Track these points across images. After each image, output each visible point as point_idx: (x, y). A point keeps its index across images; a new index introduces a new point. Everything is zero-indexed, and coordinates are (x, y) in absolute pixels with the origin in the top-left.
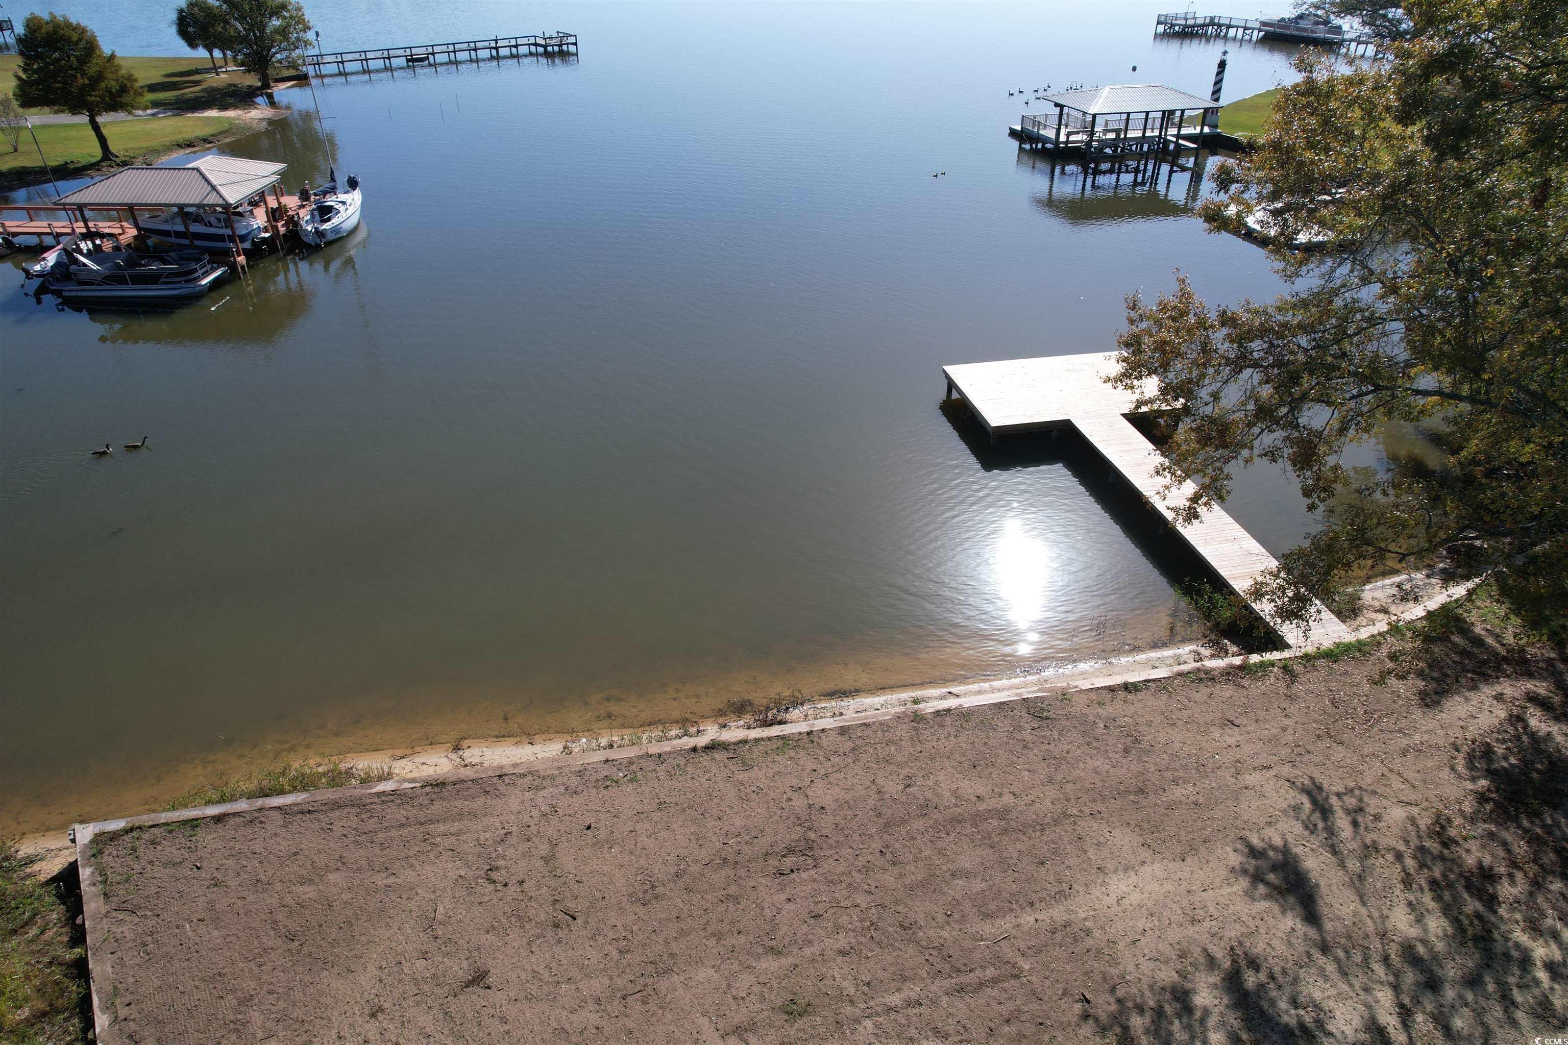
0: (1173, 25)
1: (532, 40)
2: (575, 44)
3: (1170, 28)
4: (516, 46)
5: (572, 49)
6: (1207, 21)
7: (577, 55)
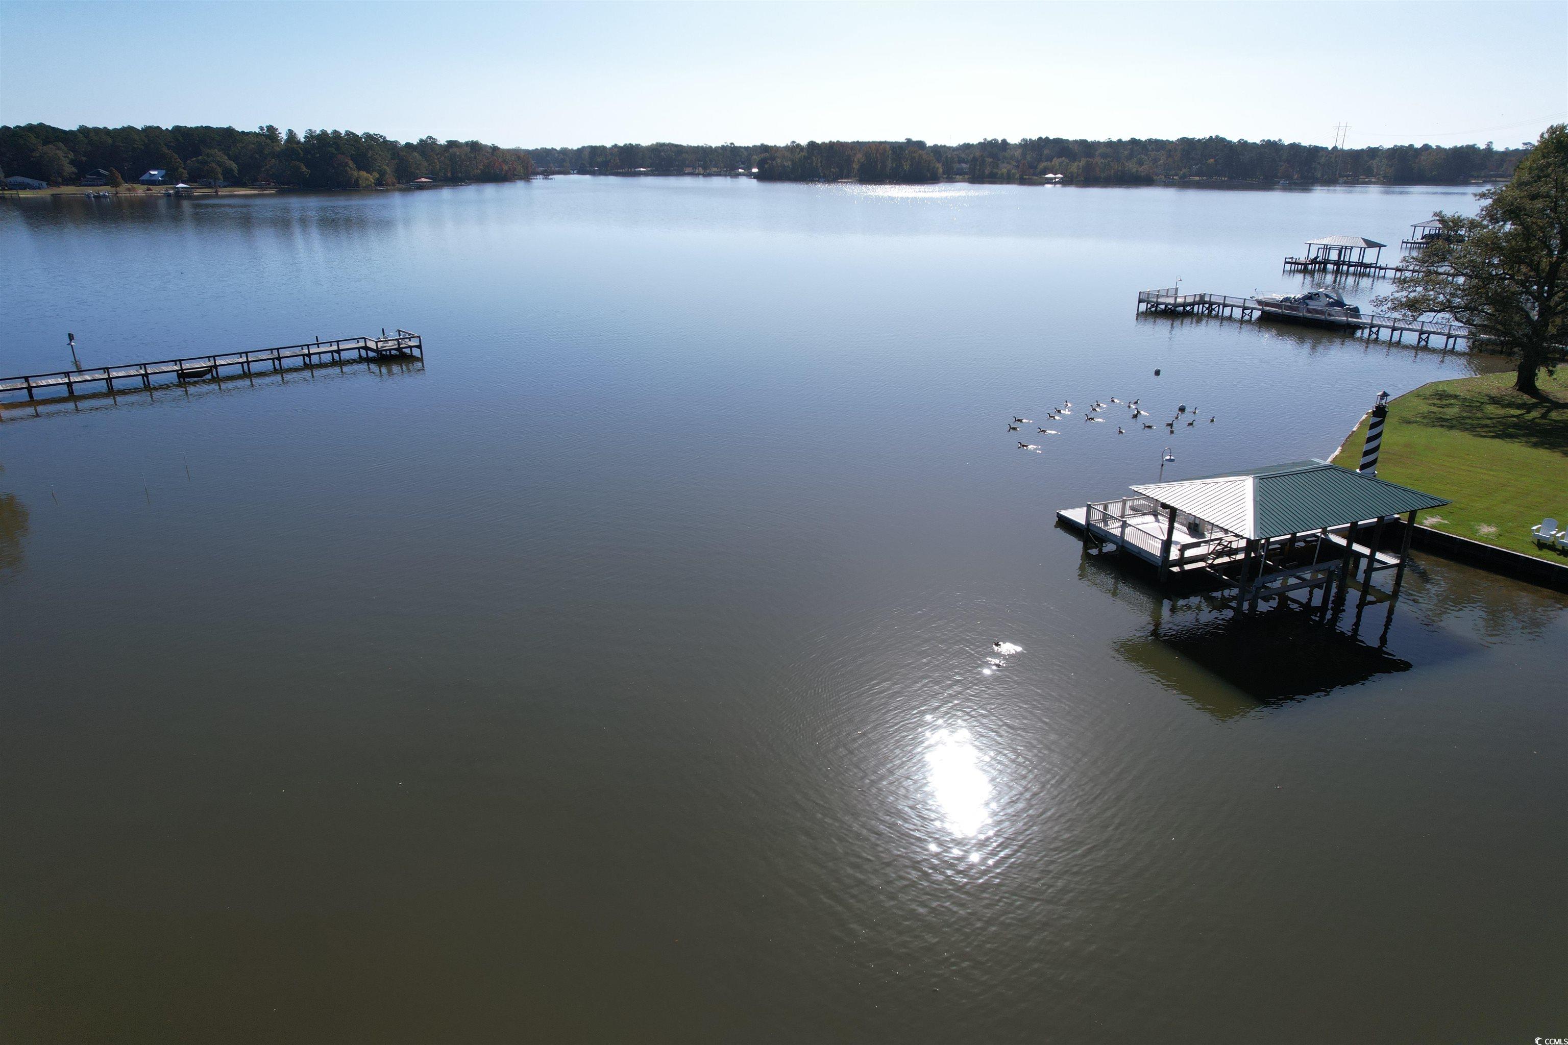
0: (1158, 304)
1: (362, 344)
2: (419, 347)
3: (1152, 306)
4: (338, 351)
5: (416, 352)
6: (1197, 299)
7: (421, 360)
